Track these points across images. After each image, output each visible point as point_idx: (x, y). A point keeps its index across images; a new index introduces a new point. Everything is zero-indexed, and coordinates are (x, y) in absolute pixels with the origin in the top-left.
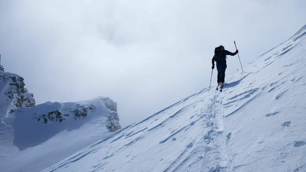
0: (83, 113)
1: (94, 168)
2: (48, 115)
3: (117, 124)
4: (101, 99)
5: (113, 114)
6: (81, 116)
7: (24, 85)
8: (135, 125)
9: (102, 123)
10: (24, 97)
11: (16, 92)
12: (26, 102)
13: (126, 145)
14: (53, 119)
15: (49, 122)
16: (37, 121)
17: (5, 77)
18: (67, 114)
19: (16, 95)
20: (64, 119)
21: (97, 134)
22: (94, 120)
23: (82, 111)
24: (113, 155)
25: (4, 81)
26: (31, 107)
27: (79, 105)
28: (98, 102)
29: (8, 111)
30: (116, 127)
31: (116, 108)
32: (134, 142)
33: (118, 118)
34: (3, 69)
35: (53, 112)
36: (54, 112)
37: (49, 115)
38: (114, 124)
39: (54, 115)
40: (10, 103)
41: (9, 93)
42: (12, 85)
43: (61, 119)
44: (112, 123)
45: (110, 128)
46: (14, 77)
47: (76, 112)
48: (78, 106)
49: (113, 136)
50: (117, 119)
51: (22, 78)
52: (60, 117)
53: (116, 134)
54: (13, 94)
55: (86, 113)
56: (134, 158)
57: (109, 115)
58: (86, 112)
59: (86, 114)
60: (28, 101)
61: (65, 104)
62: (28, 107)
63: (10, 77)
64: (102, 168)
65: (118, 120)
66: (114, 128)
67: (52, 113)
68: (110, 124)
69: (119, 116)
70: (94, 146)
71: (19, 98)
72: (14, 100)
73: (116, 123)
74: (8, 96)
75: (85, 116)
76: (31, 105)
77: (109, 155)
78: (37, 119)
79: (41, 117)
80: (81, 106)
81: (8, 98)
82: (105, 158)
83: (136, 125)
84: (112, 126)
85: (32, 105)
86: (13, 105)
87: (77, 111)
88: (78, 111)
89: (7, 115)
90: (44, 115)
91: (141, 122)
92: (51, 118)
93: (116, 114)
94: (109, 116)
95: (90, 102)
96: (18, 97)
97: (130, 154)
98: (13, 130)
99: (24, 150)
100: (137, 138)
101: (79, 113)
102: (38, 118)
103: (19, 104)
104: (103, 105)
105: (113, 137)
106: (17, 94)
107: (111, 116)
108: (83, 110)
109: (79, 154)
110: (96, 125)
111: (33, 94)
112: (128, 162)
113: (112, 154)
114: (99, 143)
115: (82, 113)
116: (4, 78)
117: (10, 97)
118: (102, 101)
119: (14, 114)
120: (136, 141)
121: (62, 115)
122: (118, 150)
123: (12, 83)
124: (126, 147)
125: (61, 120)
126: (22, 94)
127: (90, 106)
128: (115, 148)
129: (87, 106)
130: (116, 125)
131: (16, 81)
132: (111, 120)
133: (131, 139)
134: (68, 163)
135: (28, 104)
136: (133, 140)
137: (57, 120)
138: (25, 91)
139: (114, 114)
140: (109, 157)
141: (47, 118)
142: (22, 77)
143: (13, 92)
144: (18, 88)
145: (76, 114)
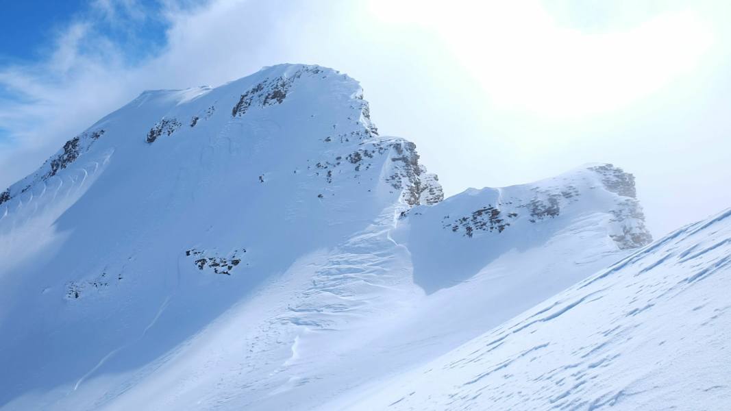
0: (550, 208)
1: (606, 335)
2: (472, 218)
3: (640, 228)
4: (591, 169)
5: (627, 204)
6: (546, 214)
7: (418, 157)
8: (702, 228)
9: (599, 229)
10: (420, 183)
11: (405, 174)
12: (426, 192)
13: (686, 280)
14: (484, 227)
15: (476, 233)
16: (453, 232)
17: (382, 146)
18: (512, 213)
19: (405, 181)
20: (509, 225)
21: (589, 257)
22: (579, 223)
23: (548, 204)
24: (653, 305)
25: (381, 154)
26: (436, 204)
27: (538, 190)
28: (584, 179)
29: (397, 215)
30: (638, 237)
31: (634, 188)
32: (710, 272)
33: (642, 214)
34: (376, 129)
35: (482, 211)
36: (484, 210)
37: (475, 218)
38: (631, 228)
39: (485, 217)
40: (398, 198)
41: (393, 178)
42: (397, 162)
43: (500, 224)
44: (625, 228)
45: (620, 239)
46: (398, 144)
47: (532, 207)
48: (535, 190)
49: (637, 258)
50: (640, 216)
51: (413, 144)
52: (499, 221)
53: (645, 254)
54: (400, 179)
55: (555, 207)
56: (720, 314)
57: (615, 208)
58: (557, 204)
59: (558, 209)
60: (430, 191)
61: (506, 189)
62: (431, 203)
63: (390, 145)
64: (628, 337)
65: (643, 219)
66: (633, 239)
67: (479, 213)
68: (622, 229)
69: (642, 209)
70: (590, 283)
71: (412, 187)
72: (404, 191)
73: (637, 225)
74: (393, 185)
75: (555, 213)
76: (436, 199)
77: (640, 304)
78: (451, 228)
79: (458, 224)
80: (544, 191)
81: (393, 189)
82: (631, 313)
83: (705, 227)
84: (626, 233)
85: (438, 199)
86: (402, 204)
87: (534, 203)
88: (537, 204)
89: (396, 222)
90: (465, 219)
91: (719, 219)
92: (479, 224)
93: (635, 204)
94: (616, 211)
95: (565, 179)
96: (409, 184)
97: (705, 302)
98: (409, 253)
99: (433, 294)
100: (720, 259)
101: (539, 207)
102: (453, 225)
103: (413, 199)
104: (598, 183)
105: (639, 262)
106: (407, 178)
107: (620, 211)
108: (549, 199)
109: (556, 303)
110: (583, 234)
111: (437, 176)
112: (704, 324)
113: (650, 303)
114: (601, 277)
115: (547, 207)
116: (381, 148)
117: (395, 186)
118: (593, 173)
119: (406, 220)
120: (715, 269)
121: (503, 216)
122: (666, 293)
123: (397, 157)
124: (686, 285)
125: (501, 228)
126: (416, 176)
127: (565, 190)
128: (653, 289)
129: (559, 190)
130: (637, 231)
131: (402, 151)
132: (623, 219)
133: (698, 265)
134: (535, 322)
135: (431, 197)
136: (705, 267)
137: (492, 228)
138: (422, 171)
139: (629, 203)
140: (641, 311)
141: (471, 225)
142: (413, 141)
143: (399, 175)
144: (407, 165)
145: (534, 211)
